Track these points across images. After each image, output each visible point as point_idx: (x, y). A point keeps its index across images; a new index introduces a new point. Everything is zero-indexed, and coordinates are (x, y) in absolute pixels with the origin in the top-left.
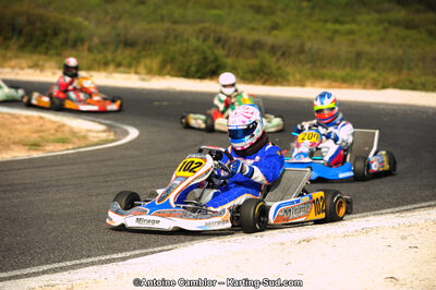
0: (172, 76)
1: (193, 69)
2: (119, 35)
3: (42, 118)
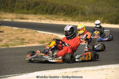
2: (95, 11)
3: (52, 35)
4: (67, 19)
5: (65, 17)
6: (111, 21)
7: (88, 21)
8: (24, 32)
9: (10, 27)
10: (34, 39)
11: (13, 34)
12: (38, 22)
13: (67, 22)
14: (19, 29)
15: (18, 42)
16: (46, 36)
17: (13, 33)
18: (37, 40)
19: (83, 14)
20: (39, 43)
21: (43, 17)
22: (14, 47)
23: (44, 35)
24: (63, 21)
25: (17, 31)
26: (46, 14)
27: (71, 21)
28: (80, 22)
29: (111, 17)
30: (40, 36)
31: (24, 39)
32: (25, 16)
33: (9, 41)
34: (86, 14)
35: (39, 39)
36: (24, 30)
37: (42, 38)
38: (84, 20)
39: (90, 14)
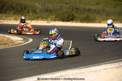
0: (58, 21)
1: (65, 18)
2: (45, 8)
4: (17, 18)
6: (63, 18)
7: (40, 19)
19: (34, 12)
24: (14, 20)
28: (32, 21)
29: (63, 14)
34: (37, 11)
38: (36, 18)
39: (41, 11)
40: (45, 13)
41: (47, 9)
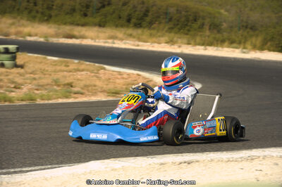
0: (270, 50)
2: (242, 21)
3: (139, 75)
4: (175, 39)
5: (172, 35)
7: (226, 44)
8: (72, 67)
9: (39, 56)
10: (95, 86)
11: (47, 71)
12: (107, 45)
13: (176, 46)
14: (61, 62)
15: (56, 91)
16: (123, 78)
17: (47, 68)
18: (102, 88)
20: (106, 94)
21: (119, 33)
22: (46, 102)
23: (119, 77)
24: (166, 43)
25: (56, 65)
26: (128, 27)
27: (185, 44)
28: (207, 47)
30: (110, 79)
31: (71, 85)
32: (77, 30)
33: (37, 88)
34: (223, 27)
35: (107, 85)
36: (74, 63)
37: (115, 83)
38: (217, 41)
39: (231, 27)
40: (241, 32)
41: (247, 22)
